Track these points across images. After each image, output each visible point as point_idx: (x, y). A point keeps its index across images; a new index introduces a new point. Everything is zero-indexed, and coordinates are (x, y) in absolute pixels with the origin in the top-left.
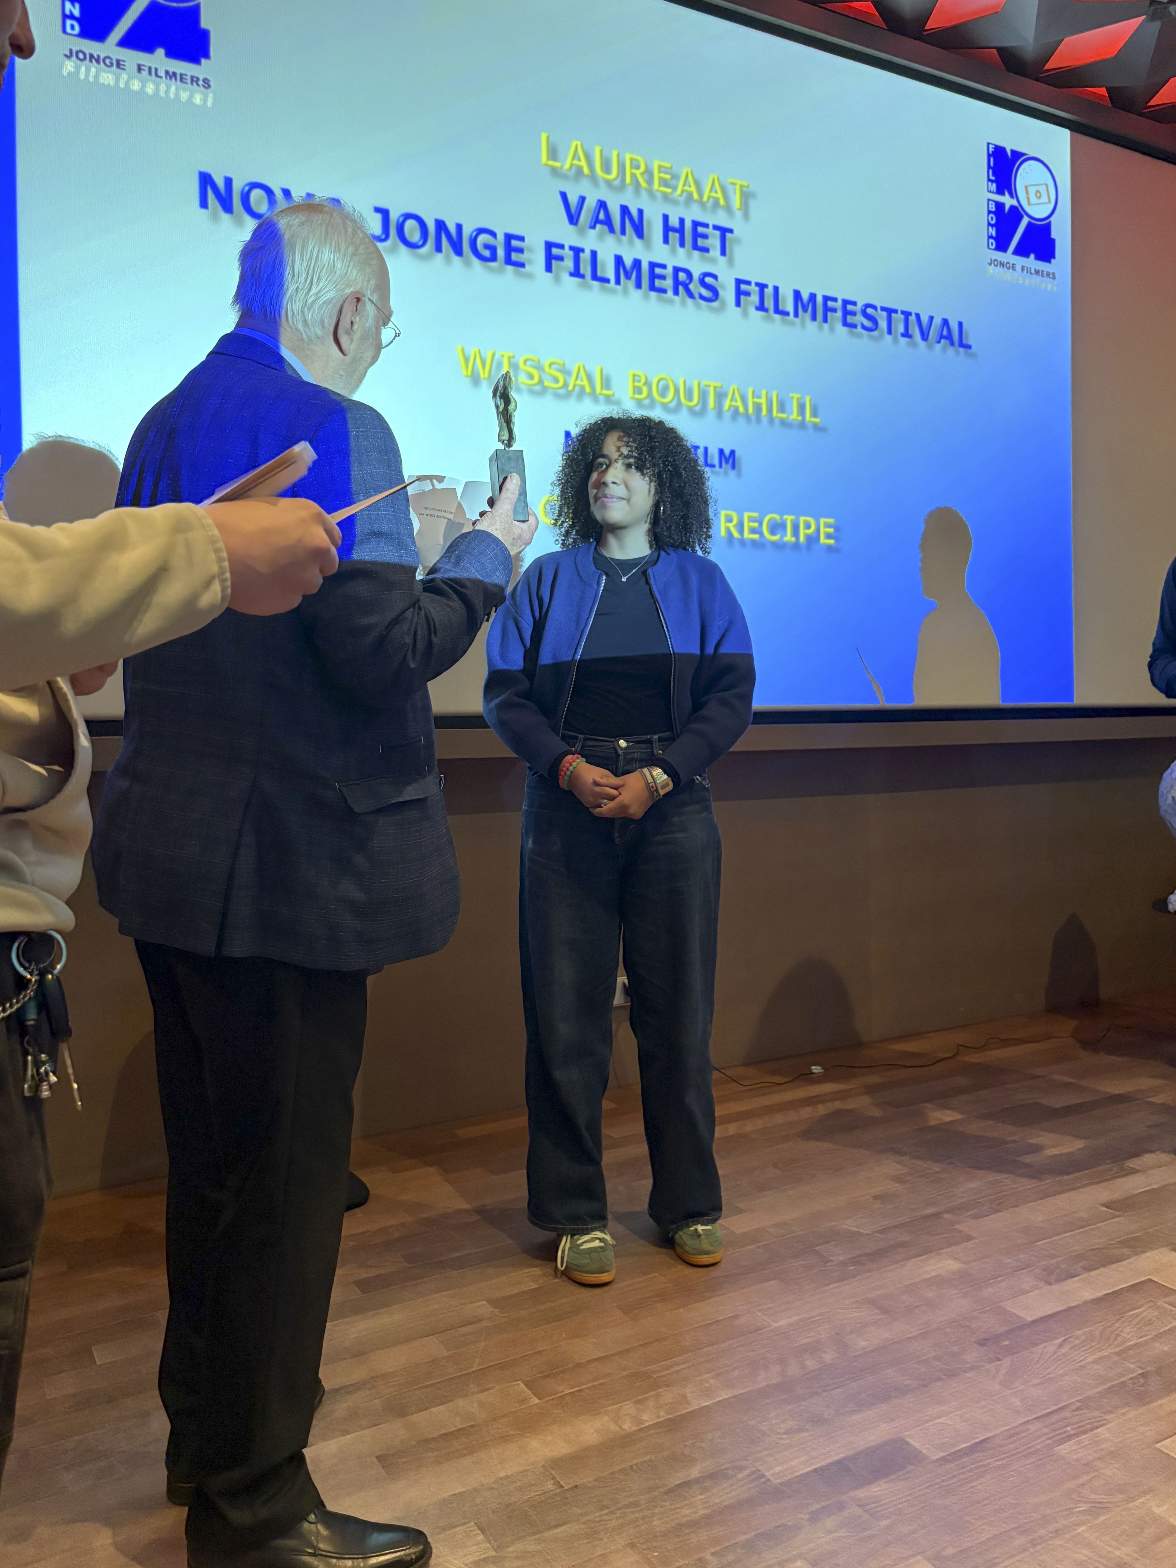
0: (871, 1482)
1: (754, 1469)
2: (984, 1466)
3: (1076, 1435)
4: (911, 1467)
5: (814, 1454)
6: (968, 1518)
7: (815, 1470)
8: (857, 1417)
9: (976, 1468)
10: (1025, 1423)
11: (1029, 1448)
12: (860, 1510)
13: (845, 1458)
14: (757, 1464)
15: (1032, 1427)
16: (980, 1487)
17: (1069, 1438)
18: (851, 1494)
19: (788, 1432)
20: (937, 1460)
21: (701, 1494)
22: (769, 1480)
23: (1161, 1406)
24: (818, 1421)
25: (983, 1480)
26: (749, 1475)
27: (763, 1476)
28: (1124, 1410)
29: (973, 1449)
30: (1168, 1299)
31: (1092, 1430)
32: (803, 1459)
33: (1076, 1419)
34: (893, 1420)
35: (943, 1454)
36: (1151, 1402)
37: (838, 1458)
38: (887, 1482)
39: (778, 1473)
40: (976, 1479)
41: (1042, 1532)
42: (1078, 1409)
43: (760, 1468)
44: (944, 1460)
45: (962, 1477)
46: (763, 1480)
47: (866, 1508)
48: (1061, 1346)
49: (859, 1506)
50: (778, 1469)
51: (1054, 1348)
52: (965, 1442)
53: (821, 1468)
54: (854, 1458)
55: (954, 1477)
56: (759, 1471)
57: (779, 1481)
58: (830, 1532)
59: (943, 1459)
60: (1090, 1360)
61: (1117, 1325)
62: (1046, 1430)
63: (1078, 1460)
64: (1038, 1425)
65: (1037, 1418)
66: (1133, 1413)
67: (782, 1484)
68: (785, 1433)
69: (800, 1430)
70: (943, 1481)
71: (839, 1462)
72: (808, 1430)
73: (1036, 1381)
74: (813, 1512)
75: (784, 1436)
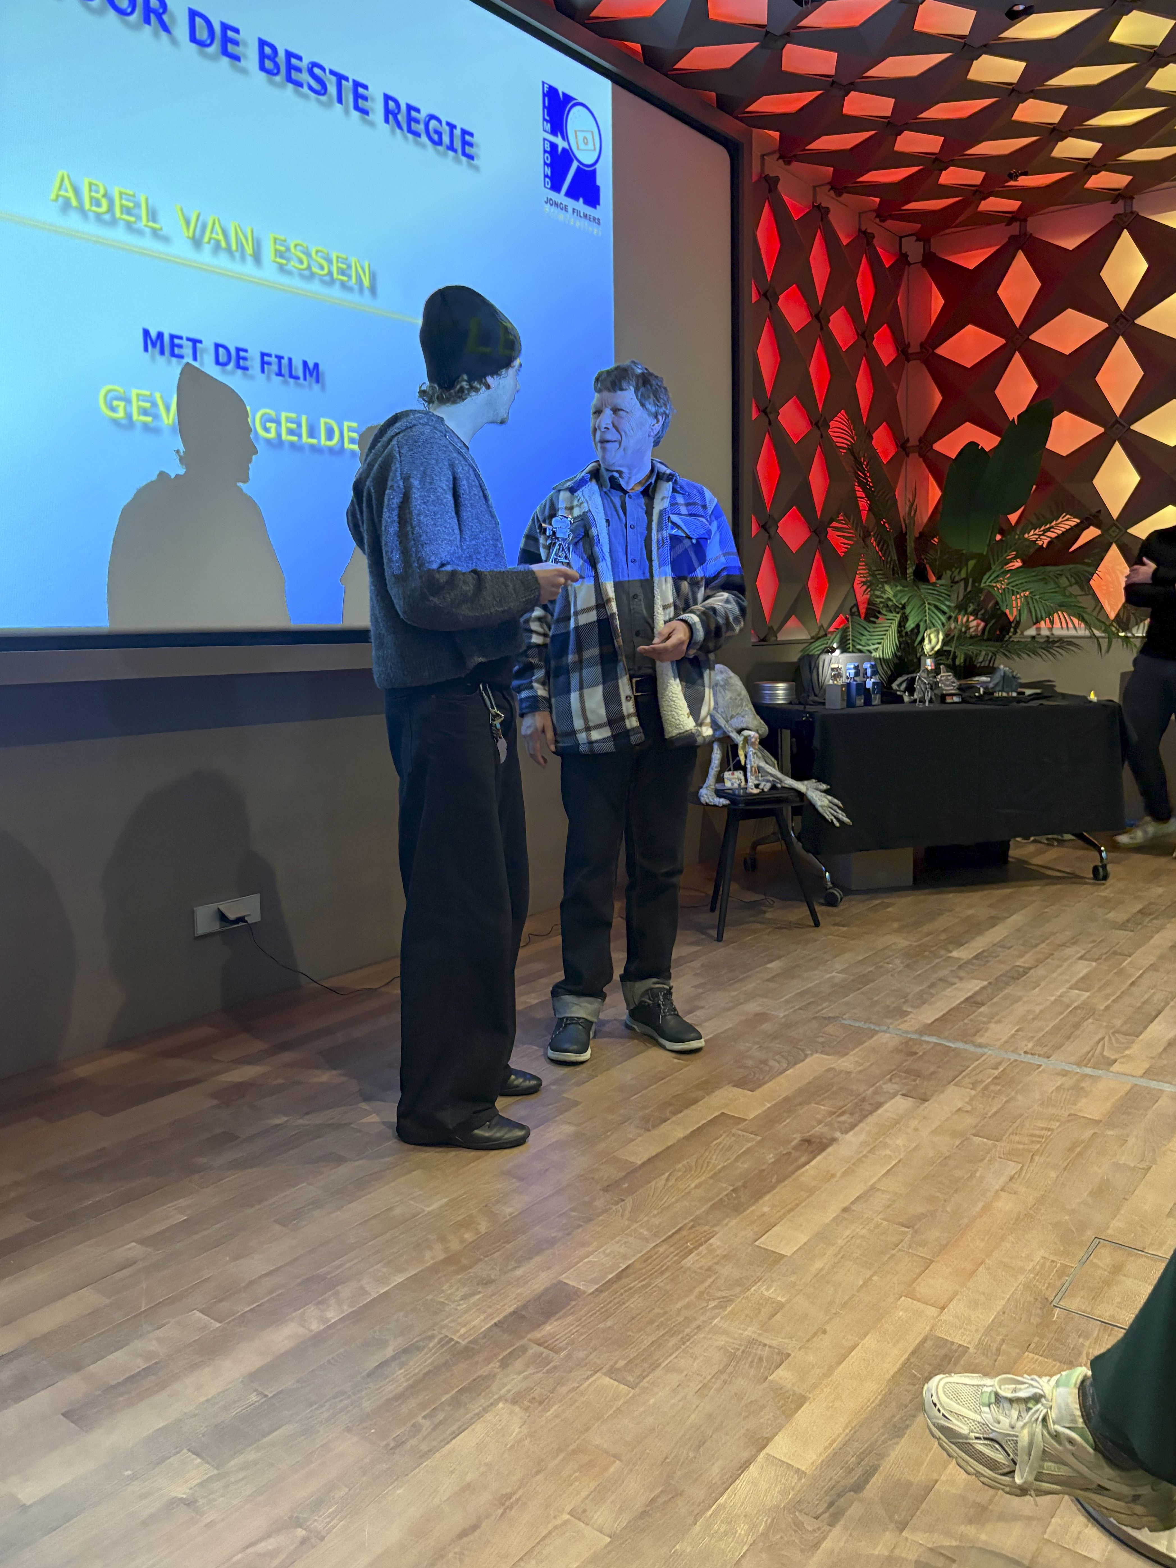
0: (544, 1323)
1: (441, 1336)
2: (631, 1289)
3: (696, 1248)
4: (574, 1303)
5: (489, 1311)
6: (630, 1333)
7: (496, 1324)
8: (519, 1272)
9: (626, 1291)
10: (654, 1247)
11: (662, 1267)
12: (541, 1349)
13: (517, 1308)
14: (444, 1331)
15: (661, 1250)
16: (632, 1306)
17: (691, 1252)
18: (529, 1336)
19: (464, 1298)
20: (593, 1293)
21: (400, 1369)
22: (457, 1342)
23: (752, 1212)
24: (488, 1282)
25: (633, 1300)
26: (439, 1342)
27: (452, 1339)
28: (726, 1221)
29: (619, 1277)
30: (740, 1126)
31: (706, 1242)
32: (482, 1317)
33: (692, 1236)
34: (549, 1268)
35: (597, 1287)
36: (744, 1211)
37: (511, 1309)
38: (556, 1320)
39: (464, 1335)
40: (627, 1301)
41: (688, 1331)
42: (693, 1227)
43: (447, 1334)
44: (599, 1291)
45: (616, 1301)
46: (453, 1343)
47: (546, 1345)
48: (668, 1180)
49: (540, 1345)
50: (463, 1330)
51: (663, 1182)
52: (612, 1273)
53: (499, 1322)
54: (525, 1307)
55: (610, 1302)
56: (446, 1336)
57: (466, 1341)
58: (519, 1373)
59: (596, 1290)
60: (693, 1185)
61: (707, 1154)
62: (672, 1249)
63: (701, 1268)
64: (665, 1246)
65: (663, 1241)
66: (733, 1222)
67: (470, 1342)
68: (461, 1300)
69: (473, 1294)
70: (602, 1308)
71: (514, 1312)
72: (480, 1292)
73: (656, 1212)
74: (502, 1359)
75: (461, 1302)
